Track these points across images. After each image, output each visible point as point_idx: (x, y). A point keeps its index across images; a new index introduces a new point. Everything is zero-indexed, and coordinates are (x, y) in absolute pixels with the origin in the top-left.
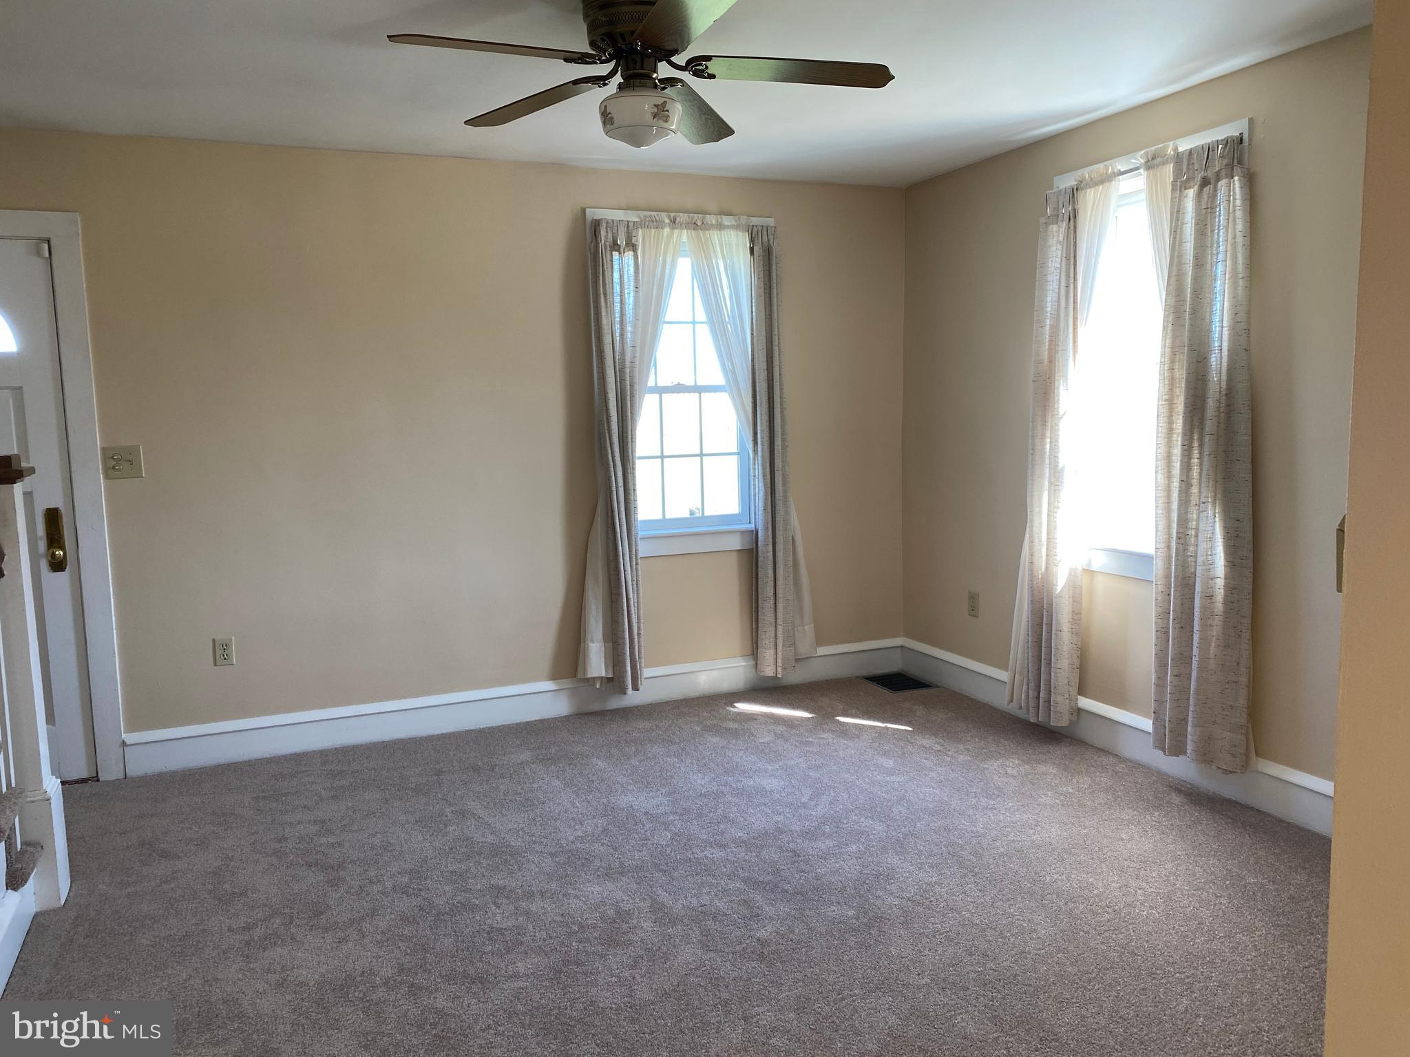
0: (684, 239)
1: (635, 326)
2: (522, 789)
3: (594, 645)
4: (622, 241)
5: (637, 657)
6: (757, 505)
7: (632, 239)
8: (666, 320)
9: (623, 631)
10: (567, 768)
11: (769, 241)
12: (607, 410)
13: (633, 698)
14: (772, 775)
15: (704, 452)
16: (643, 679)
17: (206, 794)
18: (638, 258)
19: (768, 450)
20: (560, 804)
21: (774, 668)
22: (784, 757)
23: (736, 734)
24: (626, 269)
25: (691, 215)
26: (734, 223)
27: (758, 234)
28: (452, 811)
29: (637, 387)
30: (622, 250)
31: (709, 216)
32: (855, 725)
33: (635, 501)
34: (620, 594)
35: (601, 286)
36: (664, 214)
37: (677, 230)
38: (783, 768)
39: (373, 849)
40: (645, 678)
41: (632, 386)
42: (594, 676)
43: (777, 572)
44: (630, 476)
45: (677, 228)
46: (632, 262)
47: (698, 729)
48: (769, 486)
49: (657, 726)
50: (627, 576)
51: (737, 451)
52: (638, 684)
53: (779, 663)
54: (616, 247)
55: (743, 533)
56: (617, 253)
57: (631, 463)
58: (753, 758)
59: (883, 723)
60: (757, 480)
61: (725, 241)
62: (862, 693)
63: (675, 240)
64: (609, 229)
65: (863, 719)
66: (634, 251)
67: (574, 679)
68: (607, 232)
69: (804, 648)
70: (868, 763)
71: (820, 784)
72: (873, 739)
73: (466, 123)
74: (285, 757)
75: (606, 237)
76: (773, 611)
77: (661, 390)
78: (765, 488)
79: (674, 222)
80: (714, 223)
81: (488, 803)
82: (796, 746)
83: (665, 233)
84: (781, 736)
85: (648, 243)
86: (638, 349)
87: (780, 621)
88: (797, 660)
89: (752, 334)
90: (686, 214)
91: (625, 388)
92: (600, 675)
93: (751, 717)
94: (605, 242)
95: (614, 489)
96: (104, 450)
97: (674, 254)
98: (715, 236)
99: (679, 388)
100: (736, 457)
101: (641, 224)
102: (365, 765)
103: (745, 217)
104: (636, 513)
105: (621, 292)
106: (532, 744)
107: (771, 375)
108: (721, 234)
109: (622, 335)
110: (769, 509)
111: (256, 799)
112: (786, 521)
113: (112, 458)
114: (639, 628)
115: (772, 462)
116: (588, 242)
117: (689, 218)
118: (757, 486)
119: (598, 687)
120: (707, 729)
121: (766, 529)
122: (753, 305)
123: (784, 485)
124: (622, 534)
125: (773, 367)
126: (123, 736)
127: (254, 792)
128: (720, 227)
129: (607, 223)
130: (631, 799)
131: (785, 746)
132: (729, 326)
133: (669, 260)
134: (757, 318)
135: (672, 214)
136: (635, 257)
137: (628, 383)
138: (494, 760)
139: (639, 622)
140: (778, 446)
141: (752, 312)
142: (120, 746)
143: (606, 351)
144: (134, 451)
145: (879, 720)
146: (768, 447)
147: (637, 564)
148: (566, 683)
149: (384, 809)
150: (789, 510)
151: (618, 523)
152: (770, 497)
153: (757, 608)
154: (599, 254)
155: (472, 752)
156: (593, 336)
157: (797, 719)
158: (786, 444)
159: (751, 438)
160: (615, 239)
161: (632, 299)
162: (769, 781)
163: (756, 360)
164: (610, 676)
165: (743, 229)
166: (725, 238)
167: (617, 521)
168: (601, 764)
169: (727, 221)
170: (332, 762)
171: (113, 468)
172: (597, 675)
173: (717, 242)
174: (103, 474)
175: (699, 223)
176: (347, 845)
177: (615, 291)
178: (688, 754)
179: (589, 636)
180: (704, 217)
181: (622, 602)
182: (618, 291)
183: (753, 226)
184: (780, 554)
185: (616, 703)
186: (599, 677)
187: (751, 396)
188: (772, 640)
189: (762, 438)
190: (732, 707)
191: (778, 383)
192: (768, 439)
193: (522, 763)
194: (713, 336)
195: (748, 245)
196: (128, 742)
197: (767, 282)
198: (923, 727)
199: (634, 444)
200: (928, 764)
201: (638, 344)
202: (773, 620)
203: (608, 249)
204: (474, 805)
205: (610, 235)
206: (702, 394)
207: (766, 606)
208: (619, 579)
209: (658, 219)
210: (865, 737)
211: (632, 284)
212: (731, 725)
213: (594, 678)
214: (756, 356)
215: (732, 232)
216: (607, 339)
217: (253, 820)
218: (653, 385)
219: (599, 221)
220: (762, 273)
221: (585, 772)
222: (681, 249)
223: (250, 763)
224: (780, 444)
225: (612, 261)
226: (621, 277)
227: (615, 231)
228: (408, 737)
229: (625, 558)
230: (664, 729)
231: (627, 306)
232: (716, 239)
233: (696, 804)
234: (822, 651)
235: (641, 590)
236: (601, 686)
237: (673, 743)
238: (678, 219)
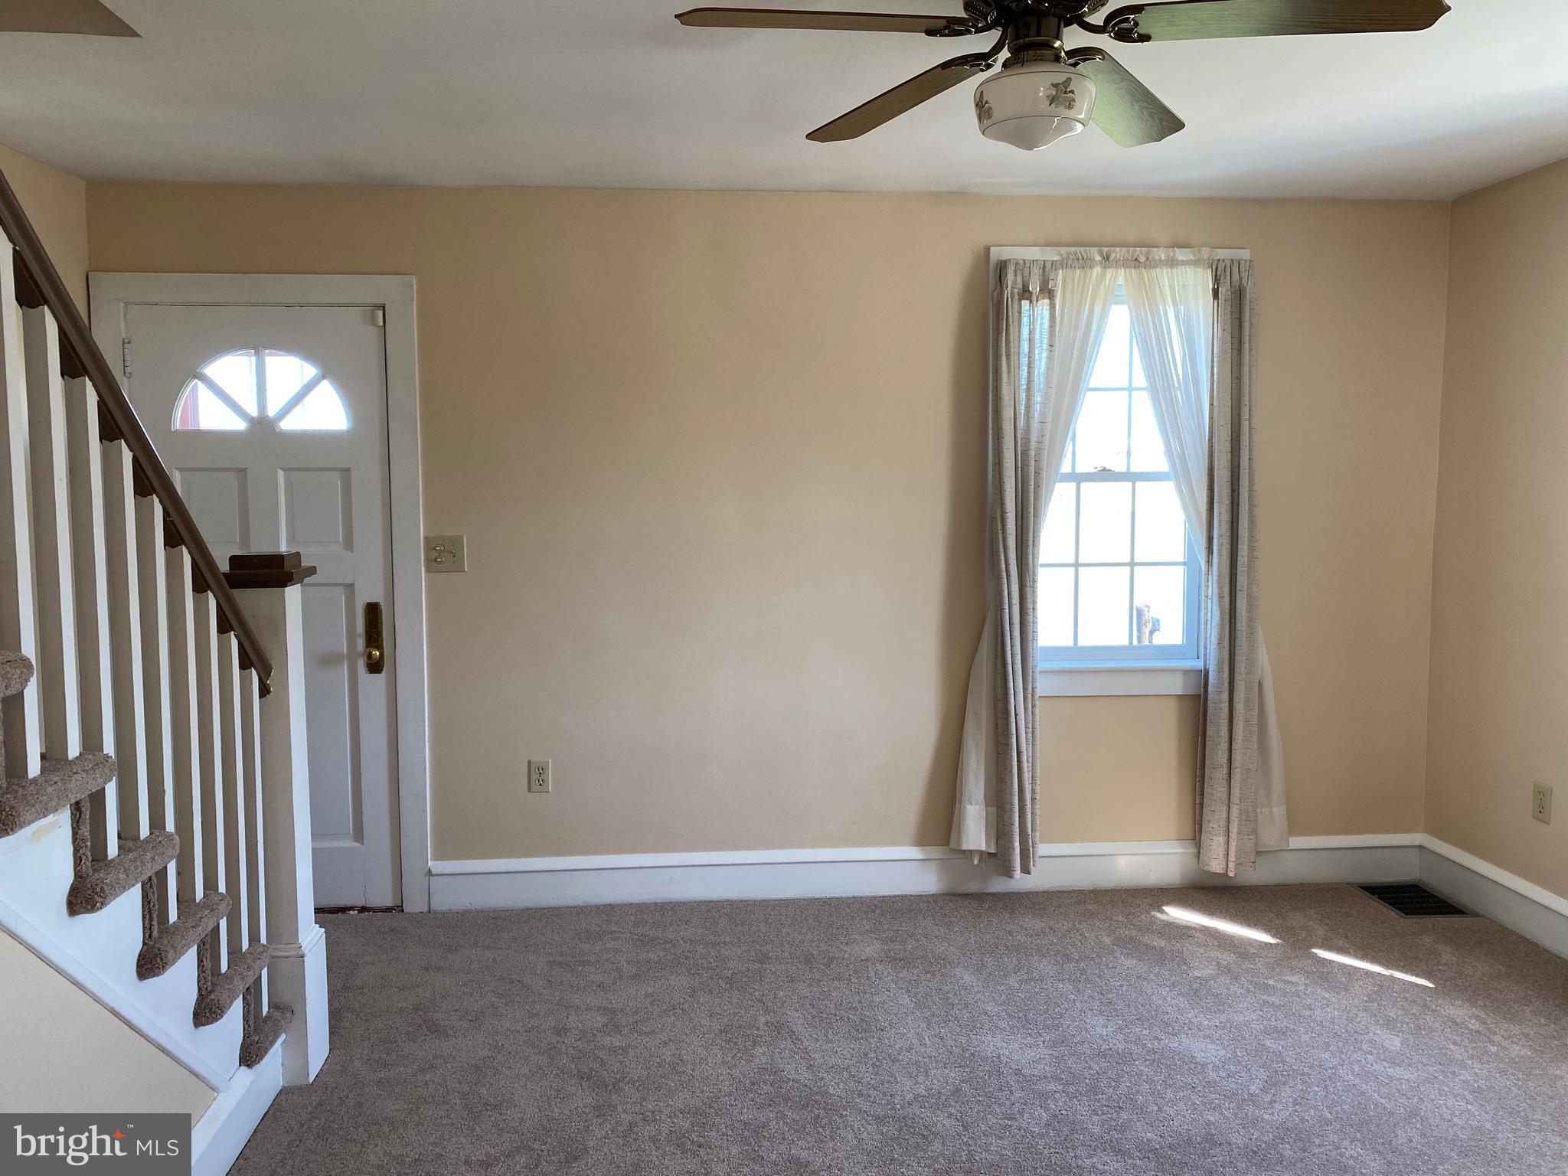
0: (1121, 280)
1: (1046, 396)
2: (860, 1002)
3: (972, 807)
4: (1034, 287)
5: (1030, 830)
6: (1208, 636)
7: (1048, 284)
8: (1091, 385)
9: (1011, 794)
10: (923, 978)
11: (1241, 279)
12: (1002, 504)
13: (1020, 882)
14: (1208, 1037)
15: (1136, 561)
16: (1037, 859)
17: (501, 948)
18: (1054, 307)
19: (1228, 562)
20: (904, 1034)
21: (1224, 862)
22: (1230, 1007)
23: (1160, 957)
24: (1039, 322)
25: (1132, 249)
26: (1192, 257)
27: (1225, 271)
28: (767, 1023)
29: (1044, 474)
30: (1034, 298)
31: (1155, 250)
32: (1343, 967)
33: (1035, 623)
34: (1008, 745)
35: (1004, 345)
36: (1094, 250)
37: (1110, 270)
38: (1225, 1026)
39: (660, 1065)
40: (1040, 857)
41: (1037, 474)
42: (971, 848)
43: (1234, 729)
44: (1029, 591)
45: (1110, 267)
46: (1046, 314)
47: (1107, 940)
48: (1227, 611)
49: (1051, 928)
50: (1018, 722)
51: (1184, 561)
52: (1029, 865)
53: (1232, 858)
54: (1027, 295)
55: (1186, 672)
56: (1028, 302)
57: (1031, 573)
58: (1181, 1002)
59: (1387, 967)
60: (1210, 601)
61: (1178, 281)
62: (1355, 913)
63: (1107, 283)
64: (1018, 271)
65: (1356, 957)
66: (1050, 299)
67: (946, 847)
68: (1016, 276)
69: (1271, 836)
70: (1360, 1038)
71: (1281, 1065)
72: (1369, 996)
73: (810, 136)
74: (598, 907)
75: (1014, 282)
76: (1225, 784)
77: (1078, 478)
78: (1221, 613)
79: (1108, 259)
80: (1163, 258)
81: (814, 1017)
82: (1248, 990)
83: (1095, 275)
84: (1228, 970)
85: (1070, 287)
86: (1049, 425)
87: (1235, 799)
88: (1258, 853)
89: (1211, 404)
90: (1124, 249)
91: (1028, 475)
92: (979, 849)
93: (1184, 932)
94: (1012, 288)
95: (1006, 606)
96: (426, 538)
97: (1105, 300)
98: (1163, 275)
99: (1104, 475)
100: (1182, 568)
101: (1063, 264)
102: (681, 933)
103: (1208, 248)
104: (1035, 639)
105: (1029, 352)
106: (884, 931)
107: (1237, 460)
108: (1172, 274)
109: (1028, 407)
110: (1226, 643)
111: (551, 963)
112: (1251, 662)
113: (435, 549)
114: (1033, 791)
115: (1233, 579)
116: (991, 287)
117: (1128, 253)
118: (1209, 610)
119: (975, 863)
120: (1119, 942)
121: (1220, 670)
122: (1215, 364)
123: (1250, 610)
124: (1015, 666)
125: (1239, 449)
126: (430, 863)
127: (552, 955)
128: (1172, 263)
129: (1016, 264)
130: (999, 1044)
131: (1232, 987)
132: (1178, 392)
133: (1098, 309)
134: (1218, 381)
135: (1105, 249)
136: (1051, 307)
137: (1032, 469)
138: (834, 949)
139: (1033, 783)
140: (1242, 556)
141: (1212, 375)
142: (425, 875)
143: (1004, 427)
144: (457, 541)
145: (1380, 963)
146: (1229, 556)
147: (1033, 706)
148: (937, 852)
149: (687, 1005)
150: (1255, 645)
151: (1009, 652)
152: (1227, 627)
153: (1203, 776)
154: (1003, 304)
155: (810, 933)
156: (990, 409)
157: (1250, 942)
158: (1255, 554)
159: (1203, 544)
160: (1026, 284)
161: (1044, 361)
162: (1203, 1045)
163: (1216, 439)
164: (992, 851)
165: (1204, 265)
166: (1178, 277)
167: (1008, 648)
168: (968, 978)
169: (1181, 255)
170: (647, 922)
171: (435, 560)
172: (975, 848)
173: (1167, 283)
174: (425, 566)
175: (1142, 259)
176: (632, 1052)
177: (1021, 351)
178: (1087, 980)
179: (966, 795)
180: (1148, 253)
181: (1011, 756)
182: (1026, 350)
183: (1219, 260)
184: (1239, 707)
185: (999, 885)
186: (977, 851)
187: (1206, 487)
188: (1223, 823)
189: (1221, 545)
190: (1159, 911)
191: (1247, 471)
192: (1229, 547)
193: (867, 960)
194: (1155, 409)
195: (1211, 286)
196: (434, 871)
197: (1236, 334)
198: (1451, 984)
199: (1036, 549)
200: (1458, 1053)
201: (1049, 418)
202: (1225, 796)
203: (1017, 297)
204: (794, 1017)
205: (1019, 279)
206: (1137, 484)
207: (1216, 776)
208: (1007, 725)
209: (1085, 256)
210: (1356, 988)
211: (1045, 341)
212: (1158, 942)
213: (971, 851)
214: (1215, 431)
215: (1187, 269)
216: (1007, 414)
217: (540, 994)
218: (1069, 471)
219: (1005, 261)
220: (1228, 322)
221: (946, 988)
222: (1116, 293)
223: (557, 909)
224: (1246, 554)
225: (1020, 312)
226: (1031, 332)
227: (1026, 273)
228: (741, 898)
229: (1018, 699)
230: (1060, 935)
231: (1036, 370)
232: (1166, 280)
233: (1090, 1068)
234: (1297, 842)
235: (1038, 742)
236: (980, 861)
237: (1068, 958)
238: (1113, 256)
